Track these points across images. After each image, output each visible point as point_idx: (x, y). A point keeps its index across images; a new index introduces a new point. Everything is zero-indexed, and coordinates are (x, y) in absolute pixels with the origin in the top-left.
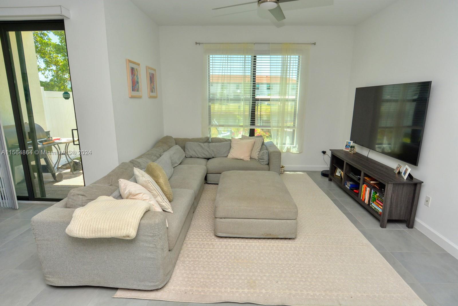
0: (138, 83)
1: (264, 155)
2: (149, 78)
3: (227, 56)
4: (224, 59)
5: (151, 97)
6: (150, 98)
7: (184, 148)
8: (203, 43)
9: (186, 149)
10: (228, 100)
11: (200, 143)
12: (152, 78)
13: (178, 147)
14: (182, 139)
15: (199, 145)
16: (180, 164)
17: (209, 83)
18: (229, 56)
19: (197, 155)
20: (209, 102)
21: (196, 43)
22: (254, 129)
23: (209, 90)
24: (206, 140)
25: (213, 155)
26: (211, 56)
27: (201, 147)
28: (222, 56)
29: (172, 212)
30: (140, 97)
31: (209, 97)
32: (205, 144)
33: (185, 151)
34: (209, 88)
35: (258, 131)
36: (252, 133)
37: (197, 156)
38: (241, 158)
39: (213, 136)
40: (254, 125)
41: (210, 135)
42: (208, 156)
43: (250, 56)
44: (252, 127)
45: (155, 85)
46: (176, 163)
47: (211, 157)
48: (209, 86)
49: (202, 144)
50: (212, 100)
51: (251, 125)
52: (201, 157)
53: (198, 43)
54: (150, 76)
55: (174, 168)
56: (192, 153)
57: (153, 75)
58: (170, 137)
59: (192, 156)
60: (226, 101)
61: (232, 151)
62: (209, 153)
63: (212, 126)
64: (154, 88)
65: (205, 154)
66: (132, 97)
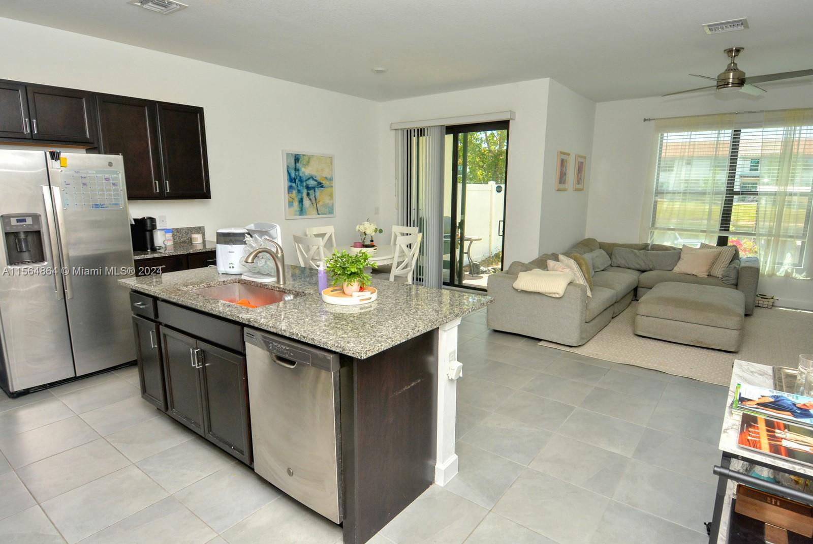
0: (565, 174)
1: (730, 271)
2: (577, 169)
3: (689, 133)
4: (685, 137)
5: (577, 190)
6: (575, 191)
7: (610, 255)
8: (654, 119)
9: (613, 256)
10: (685, 193)
11: (634, 250)
12: (580, 168)
13: (602, 251)
14: (608, 244)
15: (633, 251)
16: (603, 270)
17: (659, 167)
18: (693, 133)
19: (628, 264)
20: (656, 196)
21: (645, 120)
22: (728, 237)
23: (658, 177)
24: (643, 247)
25: (651, 267)
26: (665, 134)
27: (635, 254)
28: (682, 133)
29: (591, 296)
30: (565, 190)
31: (656, 190)
32: (641, 251)
33: (611, 259)
34: (658, 174)
35: (732, 239)
36: (722, 241)
37: (627, 266)
38: (693, 273)
39: (656, 243)
40: (728, 230)
41: (652, 240)
42: (644, 267)
43: (730, 131)
44: (724, 234)
45: (583, 175)
46: (599, 268)
47: (648, 269)
48: (658, 170)
49: (636, 251)
50: (660, 193)
51: (720, 230)
52: (633, 267)
53: (647, 120)
54: (579, 166)
55: (595, 272)
56: (621, 261)
57: (582, 163)
58: (594, 240)
59: (621, 265)
60: (681, 195)
61: (681, 262)
62: (645, 263)
63: (656, 228)
64: (580, 179)
65: (638, 264)
66: (559, 190)
